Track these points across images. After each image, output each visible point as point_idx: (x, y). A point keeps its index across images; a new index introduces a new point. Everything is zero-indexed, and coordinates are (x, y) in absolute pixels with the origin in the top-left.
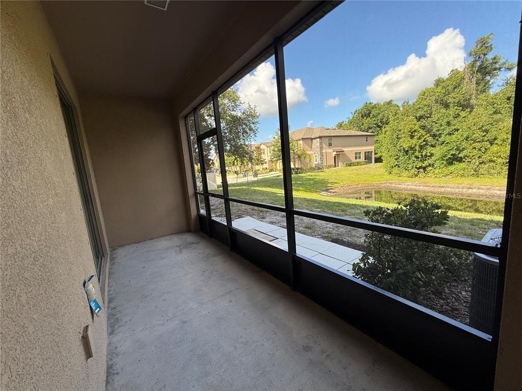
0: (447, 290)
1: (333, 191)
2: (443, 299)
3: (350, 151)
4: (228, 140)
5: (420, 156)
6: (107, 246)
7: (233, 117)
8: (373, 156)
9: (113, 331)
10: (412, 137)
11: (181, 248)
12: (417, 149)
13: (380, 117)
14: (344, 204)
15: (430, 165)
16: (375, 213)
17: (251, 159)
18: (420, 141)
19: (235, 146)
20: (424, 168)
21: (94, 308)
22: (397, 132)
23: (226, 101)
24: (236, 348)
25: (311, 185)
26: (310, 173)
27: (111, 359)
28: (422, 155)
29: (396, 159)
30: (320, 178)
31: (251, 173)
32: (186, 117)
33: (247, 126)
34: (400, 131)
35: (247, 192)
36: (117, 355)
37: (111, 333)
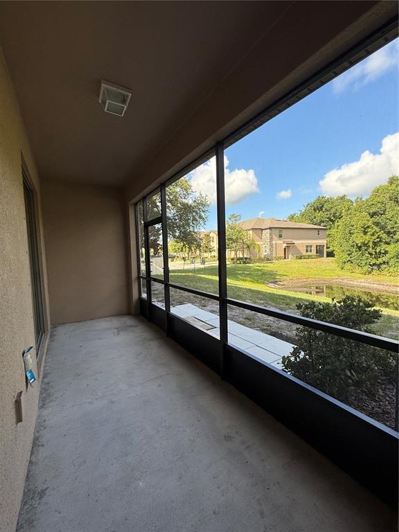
0: (381, 392)
1: (281, 283)
2: (376, 401)
3: (300, 243)
4: (177, 227)
5: (374, 253)
6: (49, 323)
7: (183, 204)
8: (325, 250)
9: (44, 405)
10: (365, 233)
11: (119, 330)
12: (371, 246)
13: (333, 211)
14: (290, 298)
15: (384, 262)
16: (307, 307)
17: (199, 246)
18: (374, 238)
19: (184, 233)
20: (379, 266)
21: (29, 378)
22: (350, 227)
23: (178, 189)
24: (158, 431)
25: (258, 276)
26: (258, 264)
27: (38, 432)
28: (376, 252)
29: (349, 255)
30: (269, 269)
31: (198, 260)
32: (136, 204)
33: (197, 214)
34: (353, 226)
35: (193, 279)
36: (45, 428)
37: (42, 406)
